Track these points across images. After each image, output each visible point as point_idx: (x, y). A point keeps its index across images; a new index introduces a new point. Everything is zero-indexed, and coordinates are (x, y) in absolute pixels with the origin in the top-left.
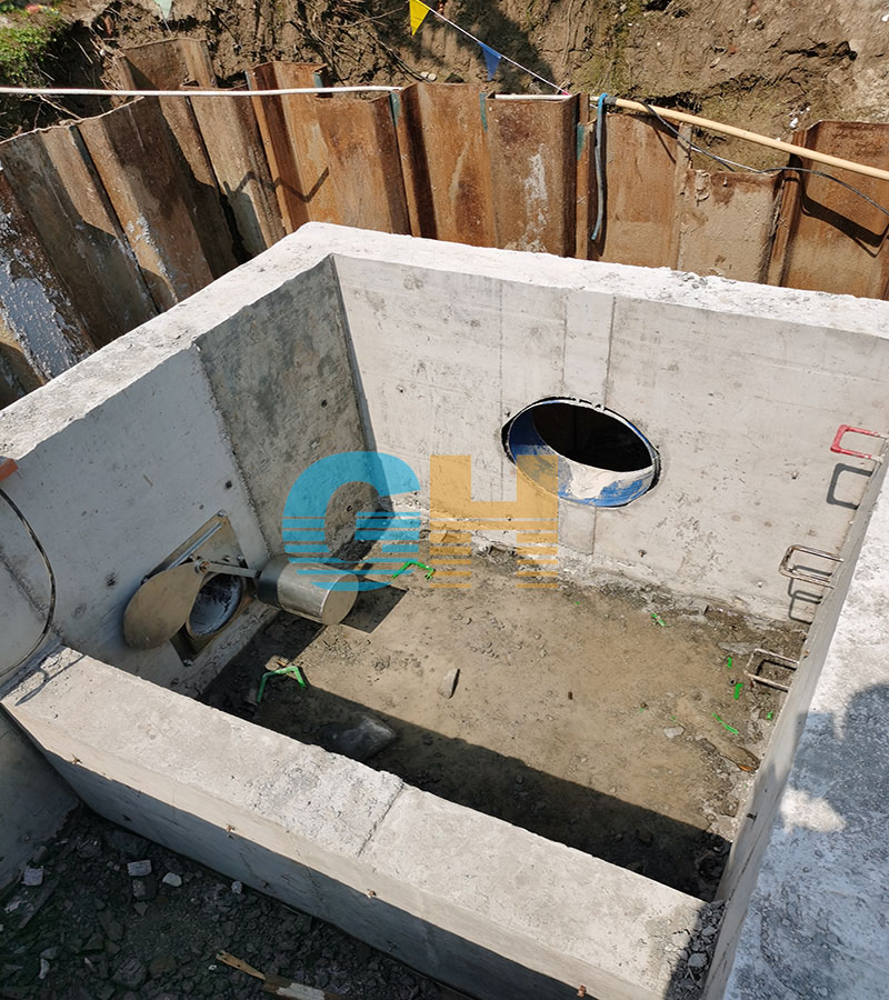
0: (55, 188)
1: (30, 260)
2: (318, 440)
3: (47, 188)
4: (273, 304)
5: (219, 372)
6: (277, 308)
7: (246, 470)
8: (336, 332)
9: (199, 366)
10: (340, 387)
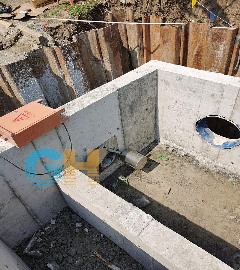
0: (88, 46)
1: (79, 65)
2: (143, 119)
3: (86, 46)
4: (139, 81)
5: (122, 99)
6: (140, 83)
7: (123, 125)
8: (154, 90)
9: (117, 96)
10: (152, 105)
